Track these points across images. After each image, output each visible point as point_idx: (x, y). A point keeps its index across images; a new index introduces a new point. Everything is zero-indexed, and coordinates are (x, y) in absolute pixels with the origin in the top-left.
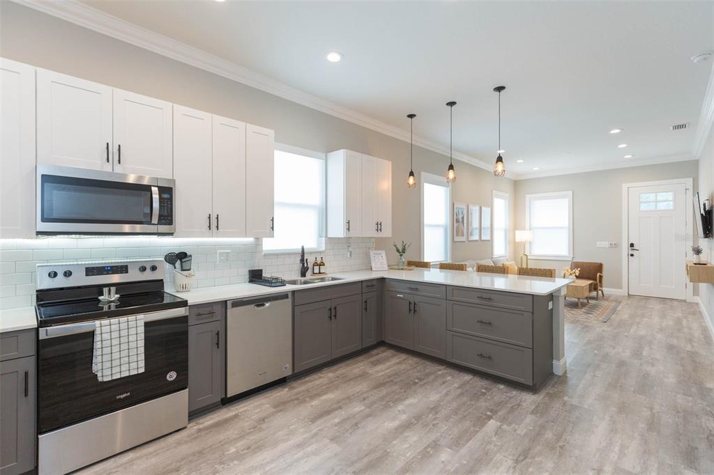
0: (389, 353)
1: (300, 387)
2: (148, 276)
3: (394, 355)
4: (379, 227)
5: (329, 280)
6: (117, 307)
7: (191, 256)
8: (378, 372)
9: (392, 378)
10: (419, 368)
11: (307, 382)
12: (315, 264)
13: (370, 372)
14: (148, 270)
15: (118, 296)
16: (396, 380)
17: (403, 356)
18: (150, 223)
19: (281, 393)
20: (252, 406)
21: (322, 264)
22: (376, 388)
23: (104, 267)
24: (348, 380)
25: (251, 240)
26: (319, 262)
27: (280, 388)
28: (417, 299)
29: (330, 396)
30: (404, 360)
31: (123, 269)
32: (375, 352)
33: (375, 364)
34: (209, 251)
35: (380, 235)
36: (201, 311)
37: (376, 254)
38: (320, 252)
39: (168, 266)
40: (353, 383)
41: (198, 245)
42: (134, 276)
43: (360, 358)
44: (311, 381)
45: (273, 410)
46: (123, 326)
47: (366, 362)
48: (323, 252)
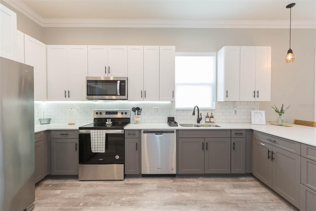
0: (254, 183)
1: (179, 182)
2: (124, 116)
3: (257, 187)
4: (256, 94)
5: (214, 127)
6: (111, 126)
7: (141, 109)
8: (232, 193)
9: (238, 202)
10: (270, 205)
11: (185, 181)
12: (207, 117)
13: (226, 190)
14: (124, 114)
15: (112, 122)
16: (240, 205)
17: (264, 190)
18: (117, 95)
19: (168, 182)
20: (151, 182)
21: (212, 117)
22: (220, 204)
23: (111, 112)
24: (207, 189)
25: (169, 102)
26: (210, 115)
27: (170, 179)
28: (275, 150)
29: (187, 195)
30: (262, 193)
31: (116, 113)
32: (244, 178)
33: (235, 187)
34: (150, 107)
35: (257, 99)
36: (130, 132)
37: (257, 113)
38: (212, 110)
39: (133, 113)
40: (208, 193)
41: (145, 105)
42: (119, 116)
43: (229, 179)
44: (187, 181)
45: (156, 188)
46: (99, 133)
47: (230, 183)
48: (214, 110)
